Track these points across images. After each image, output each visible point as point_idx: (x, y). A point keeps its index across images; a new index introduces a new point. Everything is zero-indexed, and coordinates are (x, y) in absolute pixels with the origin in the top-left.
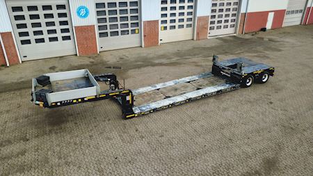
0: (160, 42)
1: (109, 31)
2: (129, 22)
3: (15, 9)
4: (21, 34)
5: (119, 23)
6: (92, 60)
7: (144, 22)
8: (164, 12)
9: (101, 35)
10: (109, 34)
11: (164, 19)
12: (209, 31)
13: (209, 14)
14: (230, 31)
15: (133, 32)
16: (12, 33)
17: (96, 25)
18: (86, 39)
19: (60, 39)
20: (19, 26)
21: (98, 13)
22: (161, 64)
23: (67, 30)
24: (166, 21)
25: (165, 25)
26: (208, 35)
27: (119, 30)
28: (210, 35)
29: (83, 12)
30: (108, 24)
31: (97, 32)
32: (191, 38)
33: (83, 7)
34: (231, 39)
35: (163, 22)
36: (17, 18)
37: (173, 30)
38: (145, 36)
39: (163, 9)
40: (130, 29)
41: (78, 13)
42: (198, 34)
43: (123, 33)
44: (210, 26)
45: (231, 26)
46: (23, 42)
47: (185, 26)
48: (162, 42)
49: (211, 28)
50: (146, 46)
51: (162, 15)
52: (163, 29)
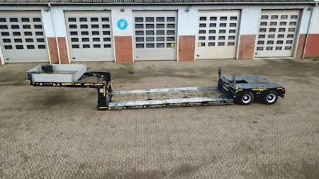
0: (196, 57)
1: (145, 42)
2: (166, 36)
3: (71, 19)
4: (73, 40)
5: (155, 36)
6: (123, 66)
7: (179, 36)
8: (203, 29)
9: (138, 46)
10: (145, 46)
11: (202, 35)
12: (255, 51)
13: (256, 32)
14: (285, 53)
15: (169, 45)
16: (66, 39)
17: (134, 36)
18: (123, 48)
19: (102, 46)
20: (72, 33)
21: (137, 26)
22: (179, 76)
23: (109, 39)
24: (204, 38)
25: (203, 41)
26: (254, 55)
27: (155, 42)
28: (256, 56)
29: (122, 25)
30: (145, 36)
31: (134, 43)
32: (232, 57)
33: (123, 20)
34: (282, 61)
35: (200, 38)
36: (71, 26)
37: (212, 47)
38: (179, 50)
39: (201, 25)
40: (166, 42)
41: (119, 25)
42: (241, 53)
43: (159, 45)
44: (256, 45)
45: (286, 48)
46: (74, 46)
47: (226, 44)
48: (198, 58)
49: (258, 49)
50: (180, 60)
51: (200, 32)
52: (200, 45)
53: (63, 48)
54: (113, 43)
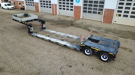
1: (87, 10)
2: (98, 8)
4: (60, 6)
5: (93, 7)
7: (105, 9)
8: (121, 6)
9: (84, 11)
10: (87, 12)
11: (120, 10)
15: (99, 13)
17: (82, 6)
18: (77, 11)
19: (70, 10)
21: (85, 2)
23: (72, 7)
24: (121, 12)
27: (92, 11)
29: (78, 1)
30: (88, 7)
31: (82, 10)
35: (118, 11)
38: (104, 17)
40: (98, 11)
43: (94, 12)
48: (115, 23)
50: (103, 22)
51: (119, 8)
52: (118, 15)
53: (56, 9)
54: (73, 9)
